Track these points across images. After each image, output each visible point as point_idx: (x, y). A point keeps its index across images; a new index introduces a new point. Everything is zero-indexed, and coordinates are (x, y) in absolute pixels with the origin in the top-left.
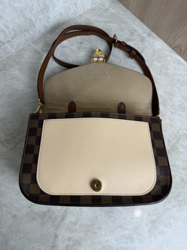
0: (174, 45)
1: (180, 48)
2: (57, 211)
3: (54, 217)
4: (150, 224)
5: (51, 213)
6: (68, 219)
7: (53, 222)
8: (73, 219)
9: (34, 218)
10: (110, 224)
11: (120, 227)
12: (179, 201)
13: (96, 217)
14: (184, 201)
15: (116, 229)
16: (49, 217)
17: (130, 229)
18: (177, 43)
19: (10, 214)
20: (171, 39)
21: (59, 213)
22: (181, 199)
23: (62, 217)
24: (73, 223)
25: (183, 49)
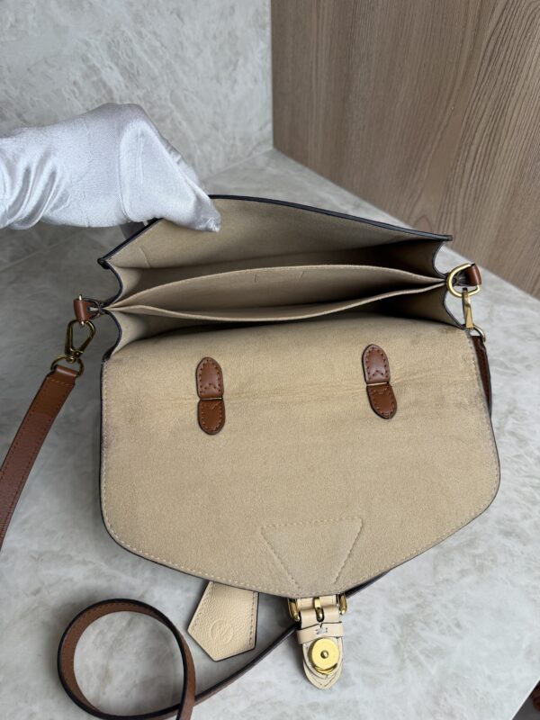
0: (414, 218)
1: (427, 220)
4: (398, 628)
12: (474, 556)
14: (492, 558)
18: (417, 211)
20: (404, 206)
22: (479, 551)
25: (435, 219)
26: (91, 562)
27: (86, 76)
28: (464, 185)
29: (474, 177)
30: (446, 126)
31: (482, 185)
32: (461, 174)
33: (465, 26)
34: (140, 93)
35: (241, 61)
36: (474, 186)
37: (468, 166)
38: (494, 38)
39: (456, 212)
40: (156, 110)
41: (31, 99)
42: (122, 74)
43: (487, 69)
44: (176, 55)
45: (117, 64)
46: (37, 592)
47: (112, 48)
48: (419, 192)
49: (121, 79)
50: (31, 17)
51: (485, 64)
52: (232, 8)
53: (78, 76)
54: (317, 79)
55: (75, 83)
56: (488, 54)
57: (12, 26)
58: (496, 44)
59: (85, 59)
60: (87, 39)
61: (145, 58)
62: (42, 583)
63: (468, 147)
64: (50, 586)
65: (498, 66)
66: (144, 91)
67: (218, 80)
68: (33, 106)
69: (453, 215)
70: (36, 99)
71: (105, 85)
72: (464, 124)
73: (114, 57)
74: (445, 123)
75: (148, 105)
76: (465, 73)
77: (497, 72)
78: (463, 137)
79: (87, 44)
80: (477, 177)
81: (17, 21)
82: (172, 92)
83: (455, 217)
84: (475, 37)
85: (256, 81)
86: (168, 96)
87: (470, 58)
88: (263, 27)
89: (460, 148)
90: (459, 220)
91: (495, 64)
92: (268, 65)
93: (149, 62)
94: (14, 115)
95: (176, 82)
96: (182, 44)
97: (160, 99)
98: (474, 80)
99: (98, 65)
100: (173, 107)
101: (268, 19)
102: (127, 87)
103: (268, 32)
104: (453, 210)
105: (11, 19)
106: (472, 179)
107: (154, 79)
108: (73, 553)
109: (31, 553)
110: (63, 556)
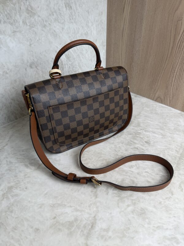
0: (155, 98)
1: (160, 98)
2: (86, 219)
3: (82, 226)
5: (79, 222)
6: (98, 226)
7: (82, 231)
8: (104, 226)
9: (60, 229)
10: (146, 226)
11: (158, 227)
13: (130, 220)
15: (155, 231)
16: (77, 226)
17: (170, 229)
18: (157, 95)
19: (32, 227)
20: (152, 95)
21: (87, 220)
23: (91, 225)
24: (104, 230)
25: (163, 98)
28: (172, 85)
29: (176, 83)
30: (165, 69)
31: (178, 85)
32: (171, 82)
33: (170, 39)
34: (70, 63)
36: (176, 85)
37: (174, 80)
38: (180, 41)
39: (170, 94)
40: (74, 68)
41: (40, 62)
42: (66, 57)
43: (178, 51)
44: (81, 52)
46: (55, 218)
48: (157, 89)
49: (65, 58)
50: (43, 38)
51: (178, 49)
54: (121, 59)
56: (178, 46)
57: (38, 40)
58: (181, 43)
60: (57, 46)
62: (56, 215)
63: (173, 74)
64: (59, 215)
65: (182, 49)
66: (71, 62)
67: (91, 61)
68: (40, 64)
69: (169, 95)
70: (41, 62)
72: (171, 67)
74: (165, 67)
75: (72, 67)
76: (171, 52)
77: (181, 51)
78: (171, 71)
80: (177, 83)
81: (39, 39)
82: (79, 63)
83: (170, 96)
84: (174, 42)
86: (78, 65)
87: (172, 48)
88: (104, 46)
89: (170, 74)
90: (171, 96)
91: (181, 48)
93: (73, 54)
94: (35, 67)
95: (80, 60)
96: (82, 49)
97: (75, 65)
98: (174, 54)
100: (79, 68)
101: (105, 44)
102: (67, 61)
104: (169, 94)
105: (38, 39)
106: (175, 83)
107: (74, 59)
108: (66, 204)
109: (50, 205)
110: (62, 205)
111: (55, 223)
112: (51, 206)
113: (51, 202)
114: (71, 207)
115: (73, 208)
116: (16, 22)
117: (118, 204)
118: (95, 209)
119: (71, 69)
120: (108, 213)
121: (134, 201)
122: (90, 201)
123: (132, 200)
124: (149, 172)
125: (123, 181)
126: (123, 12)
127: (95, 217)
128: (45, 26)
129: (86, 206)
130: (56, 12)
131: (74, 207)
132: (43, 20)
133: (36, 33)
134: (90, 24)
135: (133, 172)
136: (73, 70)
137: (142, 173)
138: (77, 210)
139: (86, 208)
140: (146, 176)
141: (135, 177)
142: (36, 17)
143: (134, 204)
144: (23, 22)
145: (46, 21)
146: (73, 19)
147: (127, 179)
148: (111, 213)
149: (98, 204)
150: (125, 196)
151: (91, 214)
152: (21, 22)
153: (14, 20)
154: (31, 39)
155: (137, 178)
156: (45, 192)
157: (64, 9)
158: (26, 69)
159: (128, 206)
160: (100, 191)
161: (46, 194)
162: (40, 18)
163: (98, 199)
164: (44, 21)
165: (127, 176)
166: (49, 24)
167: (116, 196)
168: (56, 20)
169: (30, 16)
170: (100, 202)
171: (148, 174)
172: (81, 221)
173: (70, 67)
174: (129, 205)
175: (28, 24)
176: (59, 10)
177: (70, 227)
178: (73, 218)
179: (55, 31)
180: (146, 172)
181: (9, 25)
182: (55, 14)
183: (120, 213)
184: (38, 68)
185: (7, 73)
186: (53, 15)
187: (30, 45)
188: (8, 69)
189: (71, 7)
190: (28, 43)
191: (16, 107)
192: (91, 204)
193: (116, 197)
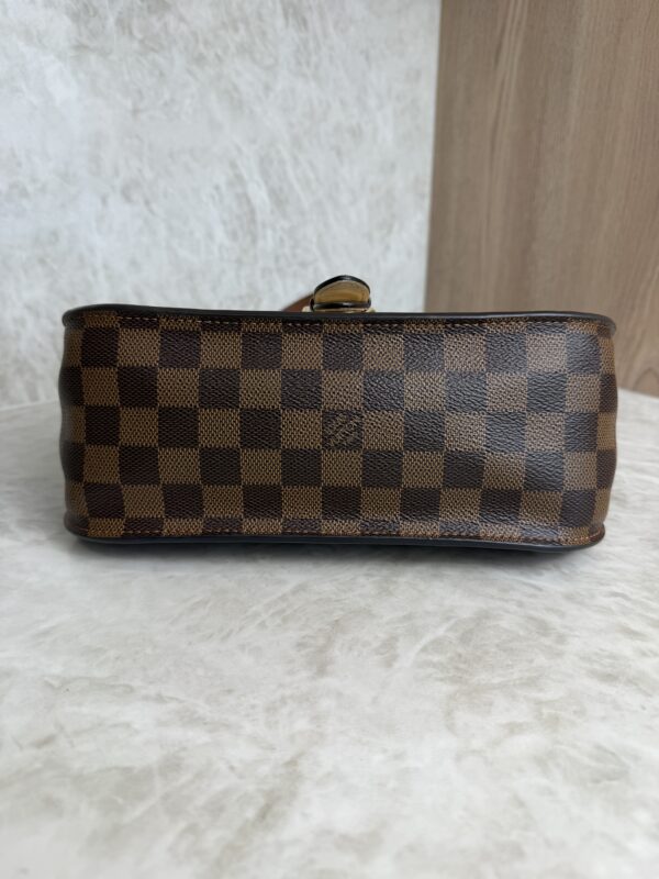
0: (633, 378)
1: (656, 373)
3: (201, 800)
5: (185, 778)
6: (305, 816)
7: (192, 829)
8: (347, 816)
13: (521, 804)
16: (166, 797)
21: (241, 777)
23: (262, 801)
24: (345, 842)
26: (172, 698)
27: (230, 184)
34: (286, 225)
35: (396, 227)
41: (166, 189)
42: (269, 195)
44: (330, 196)
45: (266, 183)
46: (48, 740)
47: (264, 163)
48: (638, 337)
50: (187, 102)
52: (393, 166)
53: (222, 180)
55: (217, 188)
57: (166, 104)
59: (233, 165)
60: (240, 144)
61: (297, 187)
62: (62, 728)
64: (77, 733)
66: (290, 224)
67: (370, 240)
68: (165, 196)
70: (170, 190)
71: (249, 201)
73: (265, 174)
75: (292, 242)
79: (239, 150)
81: (172, 100)
82: (320, 236)
85: (409, 254)
86: (315, 240)
88: (422, 197)
92: (423, 239)
93: (300, 193)
94: (141, 201)
95: (326, 225)
96: (337, 185)
97: (305, 239)
99: (246, 176)
101: (427, 189)
102: (272, 212)
103: (427, 203)
105: (167, 96)
107: (303, 213)
108: (136, 683)
109: (46, 679)
110: (113, 687)
111: (38, 765)
112: (51, 686)
113: (57, 669)
114: (160, 699)
115: (173, 705)
116: (92, 13)
117: (449, 714)
118: (302, 724)
119: (287, 251)
120: (385, 751)
121: (546, 711)
122: (281, 686)
123: (539, 703)
124: (634, 597)
125: (487, 617)
126: (497, 61)
127: (292, 763)
128: (200, 60)
129: (253, 707)
130: (246, 23)
131: (181, 702)
132: (194, 34)
133: (162, 74)
134: (372, 102)
135: (540, 589)
136: (294, 256)
137: (592, 596)
138: (190, 719)
139: (248, 715)
140: (613, 607)
141: (549, 610)
142: (171, 19)
143: (553, 723)
144: (119, 22)
145: (206, 43)
146: (308, 64)
147: (508, 612)
148: (399, 756)
149: (326, 704)
150: (496, 680)
151: (272, 748)
152: (111, 21)
153: (86, 6)
154: (140, 92)
155: (562, 615)
156: (44, 626)
157: (280, 22)
158: (104, 200)
159: (513, 729)
160: (350, 649)
161: (46, 633)
162: (183, 27)
163: (328, 682)
164: (197, 41)
165: (507, 601)
166: (217, 56)
167: (440, 675)
168: (245, 50)
169: (149, 7)
170: (339, 695)
171: (628, 604)
172: (199, 775)
173: (282, 240)
174: (521, 725)
175: (139, 36)
176: (260, 17)
177: (120, 801)
178: (153, 756)
179: (236, 88)
180: (615, 594)
181: (65, 18)
182: (241, 26)
183: (458, 758)
184: (154, 206)
185: (24, 194)
186: (236, 30)
187: (135, 112)
188: (34, 180)
189: (305, 22)
190: (129, 104)
191: (40, 346)
192: (283, 701)
193: (442, 680)
